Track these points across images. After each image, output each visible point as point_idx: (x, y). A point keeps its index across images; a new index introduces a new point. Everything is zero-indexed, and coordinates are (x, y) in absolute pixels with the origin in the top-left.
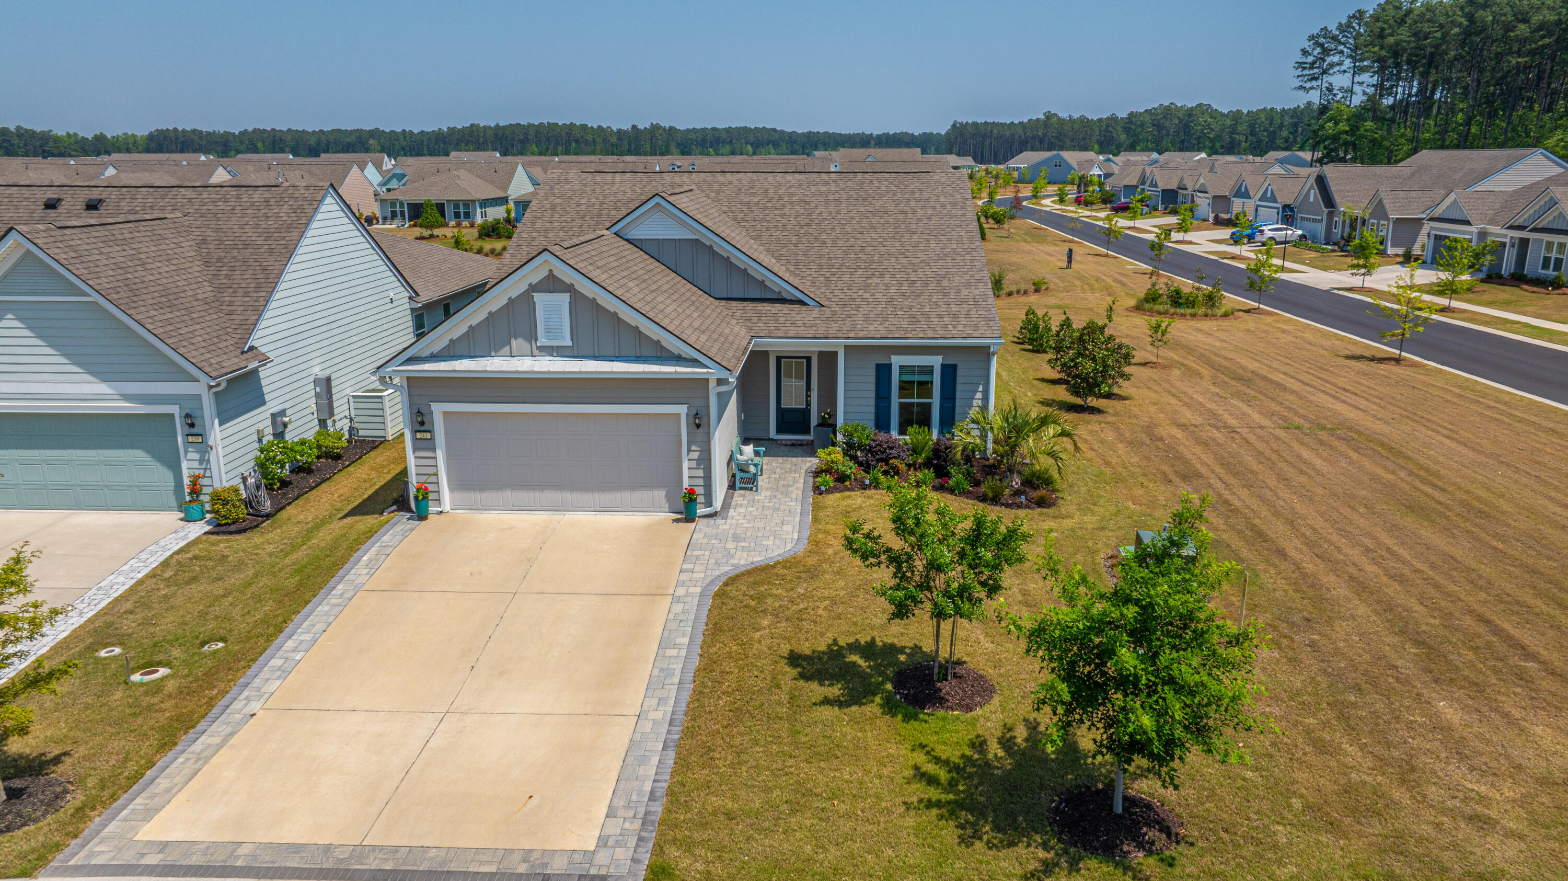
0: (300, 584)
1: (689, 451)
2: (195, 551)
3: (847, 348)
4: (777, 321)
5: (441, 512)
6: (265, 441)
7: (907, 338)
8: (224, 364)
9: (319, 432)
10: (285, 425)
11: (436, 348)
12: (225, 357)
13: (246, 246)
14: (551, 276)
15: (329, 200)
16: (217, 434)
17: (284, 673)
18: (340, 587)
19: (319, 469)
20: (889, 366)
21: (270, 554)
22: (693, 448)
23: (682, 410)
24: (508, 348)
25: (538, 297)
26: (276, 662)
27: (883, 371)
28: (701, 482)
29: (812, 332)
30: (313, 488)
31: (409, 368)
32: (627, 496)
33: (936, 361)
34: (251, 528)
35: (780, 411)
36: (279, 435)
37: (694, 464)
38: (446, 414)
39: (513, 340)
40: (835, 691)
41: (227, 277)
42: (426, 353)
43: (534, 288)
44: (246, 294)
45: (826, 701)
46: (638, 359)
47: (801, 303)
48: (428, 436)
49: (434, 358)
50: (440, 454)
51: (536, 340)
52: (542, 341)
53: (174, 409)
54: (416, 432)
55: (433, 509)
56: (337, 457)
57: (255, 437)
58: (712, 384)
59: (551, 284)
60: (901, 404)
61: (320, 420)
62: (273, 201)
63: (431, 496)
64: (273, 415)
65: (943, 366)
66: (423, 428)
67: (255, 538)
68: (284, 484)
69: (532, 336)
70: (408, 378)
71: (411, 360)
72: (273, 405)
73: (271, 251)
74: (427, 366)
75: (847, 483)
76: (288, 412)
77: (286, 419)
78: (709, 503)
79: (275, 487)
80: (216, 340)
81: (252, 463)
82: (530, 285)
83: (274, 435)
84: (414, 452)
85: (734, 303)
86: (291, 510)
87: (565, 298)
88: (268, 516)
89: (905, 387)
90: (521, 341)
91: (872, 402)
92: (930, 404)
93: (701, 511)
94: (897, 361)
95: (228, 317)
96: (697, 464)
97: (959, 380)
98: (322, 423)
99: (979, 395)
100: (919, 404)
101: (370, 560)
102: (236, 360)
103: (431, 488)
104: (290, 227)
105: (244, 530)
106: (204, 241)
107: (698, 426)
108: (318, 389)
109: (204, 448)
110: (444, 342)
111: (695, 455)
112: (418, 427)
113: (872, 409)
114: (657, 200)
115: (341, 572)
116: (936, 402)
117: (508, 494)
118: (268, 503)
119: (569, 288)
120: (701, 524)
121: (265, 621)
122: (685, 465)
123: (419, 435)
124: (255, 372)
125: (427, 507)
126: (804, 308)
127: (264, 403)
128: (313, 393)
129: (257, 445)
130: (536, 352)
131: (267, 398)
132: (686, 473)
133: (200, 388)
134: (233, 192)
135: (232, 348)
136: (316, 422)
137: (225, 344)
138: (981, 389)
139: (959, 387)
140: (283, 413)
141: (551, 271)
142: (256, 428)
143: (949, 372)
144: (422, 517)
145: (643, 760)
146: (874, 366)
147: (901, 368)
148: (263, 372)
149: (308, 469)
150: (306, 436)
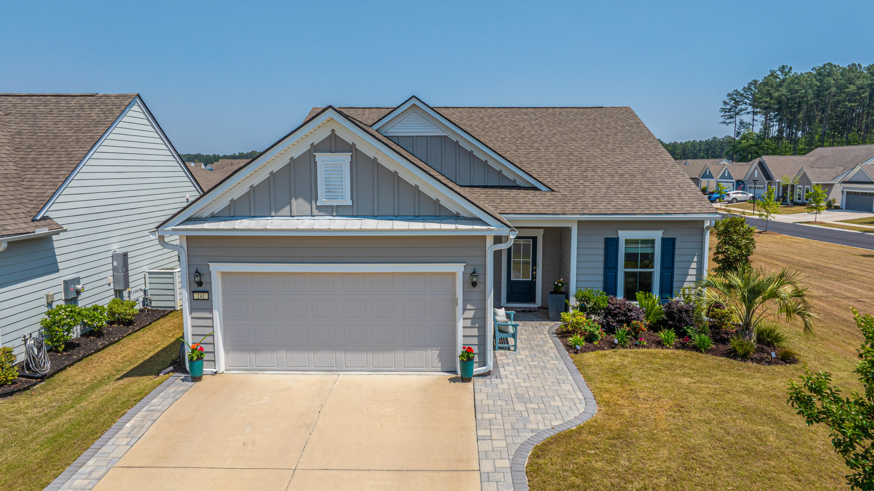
0: (48, 459)
1: (465, 309)
3: (580, 222)
4: (517, 202)
5: (216, 373)
6: (54, 306)
7: (635, 214)
8: (9, 227)
9: (113, 300)
10: (78, 292)
11: (216, 209)
12: (11, 222)
13: (56, 137)
14: (333, 137)
15: (135, 108)
18: (91, 462)
19: (109, 333)
20: (617, 240)
21: (30, 420)
22: (469, 307)
23: (459, 269)
24: (288, 208)
25: (321, 158)
27: (611, 245)
28: (475, 341)
29: (550, 210)
30: (99, 350)
31: (189, 227)
32: (400, 355)
33: (657, 235)
34: (19, 390)
35: (510, 283)
36: (72, 301)
37: (468, 323)
38: (223, 274)
39: (293, 200)
41: (34, 159)
42: (206, 214)
43: (315, 148)
44: (48, 173)
46: (416, 218)
47: (536, 189)
48: (206, 296)
49: (214, 217)
50: (217, 315)
51: (316, 199)
52: (322, 201)
54: (194, 292)
55: (207, 370)
56: (130, 323)
57: (44, 301)
58: (490, 242)
59: (333, 144)
60: (625, 272)
61: (116, 291)
62: (86, 106)
63: (206, 357)
64: (66, 282)
65: (664, 240)
66: (200, 289)
67: (22, 400)
68: (70, 346)
69: (312, 196)
70: (188, 238)
71: (190, 220)
72: (66, 273)
73: (78, 141)
75: (596, 343)
76: (82, 282)
77: (79, 287)
78: (484, 363)
79: (60, 349)
80: (6, 207)
81: (38, 326)
82: (312, 145)
83: (66, 300)
84: (191, 313)
86: (71, 371)
87: (346, 158)
88: (43, 378)
89: (631, 258)
90: (301, 201)
91: (601, 271)
92: (650, 274)
93: (477, 370)
94: (624, 235)
95: (26, 191)
96: (472, 323)
97: (677, 252)
98: (119, 293)
99: (694, 265)
100: (640, 272)
101: (134, 427)
102: (24, 226)
103: (206, 348)
104: (97, 124)
105: (11, 394)
106: (19, 133)
107: (474, 284)
108: (115, 264)
110: (225, 203)
111: (470, 314)
112: (195, 287)
113: (601, 278)
114: (414, 101)
115: (97, 443)
116: (657, 271)
117: (282, 355)
118: (48, 365)
119: (351, 148)
120: (479, 382)
122: (460, 324)
123: (196, 296)
124: (46, 239)
125: (202, 367)
126: (537, 193)
127: (58, 270)
128: (110, 267)
129: (46, 309)
130: (315, 212)
131: (60, 266)
132: (460, 332)
134: (54, 100)
135: (23, 215)
136: (112, 292)
137: (16, 211)
138: (695, 259)
139: (677, 258)
140: (77, 281)
141: (333, 131)
142: (46, 292)
143: (669, 245)
144: (196, 379)
146: (603, 240)
147: (627, 242)
148: (58, 241)
149: (98, 333)
150: (100, 304)
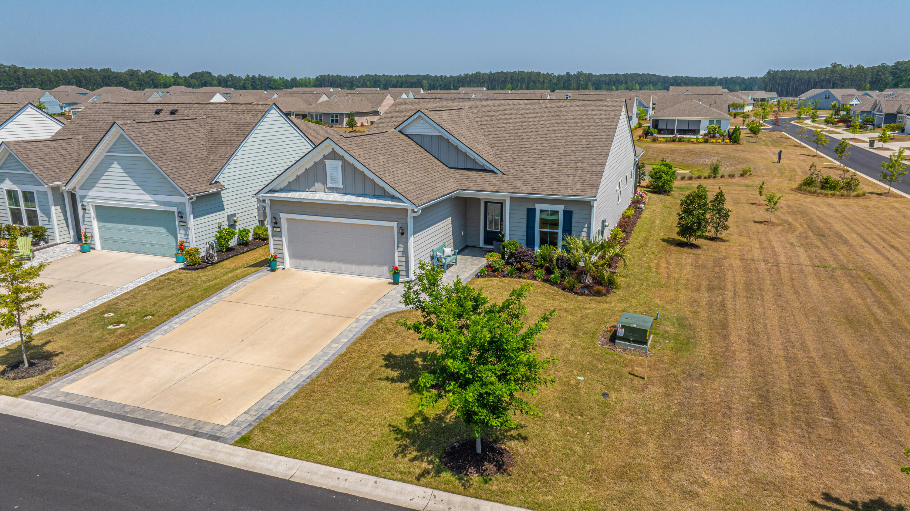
0: (202, 295)
1: (398, 247)
2: (170, 276)
3: (511, 198)
4: (475, 181)
5: (284, 269)
6: (222, 227)
7: (542, 194)
8: (198, 189)
9: (257, 226)
10: (235, 222)
11: (283, 186)
12: (199, 186)
13: (228, 133)
14: (332, 152)
15: (273, 111)
16: (192, 222)
17: (166, 332)
18: (214, 298)
19: (252, 244)
20: (534, 210)
21: (202, 281)
22: (400, 245)
23: (395, 224)
24: (313, 188)
25: (328, 162)
26: (166, 327)
27: (531, 213)
28: (404, 264)
29: (491, 188)
30: (243, 253)
31: (269, 195)
32: (370, 268)
33: (561, 208)
34: (201, 268)
35: (486, 232)
36: (232, 225)
37: (401, 254)
38: (288, 219)
39: (316, 184)
40: (394, 374)
41: (216, 148)
42: (278, 188)
43: (325, 157)
44: (220, 156)
45: (387, 379)
46: (374, 196)
47: (493, 172)
48: (279, 230)
49: (281, 190)
50: (284, 239)
51: (327, 184)
52: (329, 185)
53: (174, 209)
54: (274, 227)
55: (278, 266)
56: (265, 239)
57: (217, 226)
58: (409, 212)
59: (333, 155)
60: (541, 232)
61: (259, 221)
62: (246, 111)
63: (277, 260)
64: (228, 216)
65: (565, 212)
66: (276, 226)
67: (201, 273)
68: (229, 249)
69: (325, 182)
70: (270, 200)
71: (271, 191)
72: (229, 211)
73: (237, 136)
74: (276, 195)
75: (496, 273)
76: (237, 216)
77: (235, 218)
78: (407, 276)
79: (224, 251)
80: (198, 177)
81: (214, 238)
82: (324, 155)
83: (229, 225)
84: (273, 237)
85: (458, 171)
86: (226, 262)
87: (340, 163)
88: (212, 264)
89: (544, 223)
90: (320, 184)
91: (525, 229)
92: (557, 233)
93: (402, 279)
94: (539, 207)
95: (209, 167)
96: (403, 254)
97: (574, 220)
98: (261, 222)
99: (585, 230)
100: (551, 233)
101: (236, 287)
102: (205, 187)
103: (278, 256)
104: (249, 124)
105: (197, 269)
106: (211, 130)
107: (402, 234)
108: (258, 205)
109: (187, 229)
110: (286, 183)
111: (401, 249)
112: (274, 225)
113: (525, 234)
114: (419, 113)
115: (220, 291)
116: (560, 232)
117: (315, 263)
118: (216, 258)
119: (342, 158)
121: (173, 310)
122: (397, 254)
123: (275, 229)
124: (217, 194)
125: (276, 265)
126: (494, 175)
127: (224, 209)
128: (256, 207)
129: (218, 230)
130: (326, 190)
131: (225, 207)
132: (397, 259)
133: (185, 199)
134: (231, 106)
135: (205, 182)
136: (257, 221)
137: (202, 179)
138: (586, 226)
139: (573, 224)
140: (234, 215)
141: (333, 149)
142: (218, 221)
143: (568, 215)
144: (273, 270)
145: (280, 392)
146: (526, 209)
147: (541, 211)
148: (224, 194)
149: (246, 244)
150: (247, 228)
